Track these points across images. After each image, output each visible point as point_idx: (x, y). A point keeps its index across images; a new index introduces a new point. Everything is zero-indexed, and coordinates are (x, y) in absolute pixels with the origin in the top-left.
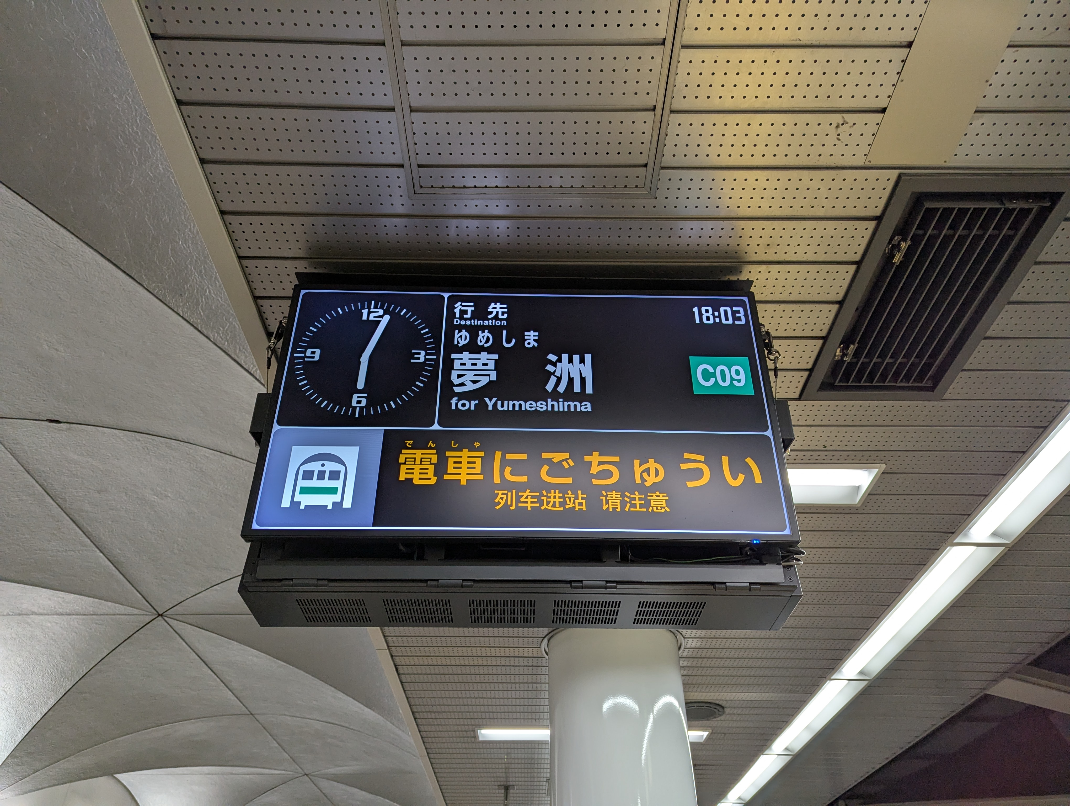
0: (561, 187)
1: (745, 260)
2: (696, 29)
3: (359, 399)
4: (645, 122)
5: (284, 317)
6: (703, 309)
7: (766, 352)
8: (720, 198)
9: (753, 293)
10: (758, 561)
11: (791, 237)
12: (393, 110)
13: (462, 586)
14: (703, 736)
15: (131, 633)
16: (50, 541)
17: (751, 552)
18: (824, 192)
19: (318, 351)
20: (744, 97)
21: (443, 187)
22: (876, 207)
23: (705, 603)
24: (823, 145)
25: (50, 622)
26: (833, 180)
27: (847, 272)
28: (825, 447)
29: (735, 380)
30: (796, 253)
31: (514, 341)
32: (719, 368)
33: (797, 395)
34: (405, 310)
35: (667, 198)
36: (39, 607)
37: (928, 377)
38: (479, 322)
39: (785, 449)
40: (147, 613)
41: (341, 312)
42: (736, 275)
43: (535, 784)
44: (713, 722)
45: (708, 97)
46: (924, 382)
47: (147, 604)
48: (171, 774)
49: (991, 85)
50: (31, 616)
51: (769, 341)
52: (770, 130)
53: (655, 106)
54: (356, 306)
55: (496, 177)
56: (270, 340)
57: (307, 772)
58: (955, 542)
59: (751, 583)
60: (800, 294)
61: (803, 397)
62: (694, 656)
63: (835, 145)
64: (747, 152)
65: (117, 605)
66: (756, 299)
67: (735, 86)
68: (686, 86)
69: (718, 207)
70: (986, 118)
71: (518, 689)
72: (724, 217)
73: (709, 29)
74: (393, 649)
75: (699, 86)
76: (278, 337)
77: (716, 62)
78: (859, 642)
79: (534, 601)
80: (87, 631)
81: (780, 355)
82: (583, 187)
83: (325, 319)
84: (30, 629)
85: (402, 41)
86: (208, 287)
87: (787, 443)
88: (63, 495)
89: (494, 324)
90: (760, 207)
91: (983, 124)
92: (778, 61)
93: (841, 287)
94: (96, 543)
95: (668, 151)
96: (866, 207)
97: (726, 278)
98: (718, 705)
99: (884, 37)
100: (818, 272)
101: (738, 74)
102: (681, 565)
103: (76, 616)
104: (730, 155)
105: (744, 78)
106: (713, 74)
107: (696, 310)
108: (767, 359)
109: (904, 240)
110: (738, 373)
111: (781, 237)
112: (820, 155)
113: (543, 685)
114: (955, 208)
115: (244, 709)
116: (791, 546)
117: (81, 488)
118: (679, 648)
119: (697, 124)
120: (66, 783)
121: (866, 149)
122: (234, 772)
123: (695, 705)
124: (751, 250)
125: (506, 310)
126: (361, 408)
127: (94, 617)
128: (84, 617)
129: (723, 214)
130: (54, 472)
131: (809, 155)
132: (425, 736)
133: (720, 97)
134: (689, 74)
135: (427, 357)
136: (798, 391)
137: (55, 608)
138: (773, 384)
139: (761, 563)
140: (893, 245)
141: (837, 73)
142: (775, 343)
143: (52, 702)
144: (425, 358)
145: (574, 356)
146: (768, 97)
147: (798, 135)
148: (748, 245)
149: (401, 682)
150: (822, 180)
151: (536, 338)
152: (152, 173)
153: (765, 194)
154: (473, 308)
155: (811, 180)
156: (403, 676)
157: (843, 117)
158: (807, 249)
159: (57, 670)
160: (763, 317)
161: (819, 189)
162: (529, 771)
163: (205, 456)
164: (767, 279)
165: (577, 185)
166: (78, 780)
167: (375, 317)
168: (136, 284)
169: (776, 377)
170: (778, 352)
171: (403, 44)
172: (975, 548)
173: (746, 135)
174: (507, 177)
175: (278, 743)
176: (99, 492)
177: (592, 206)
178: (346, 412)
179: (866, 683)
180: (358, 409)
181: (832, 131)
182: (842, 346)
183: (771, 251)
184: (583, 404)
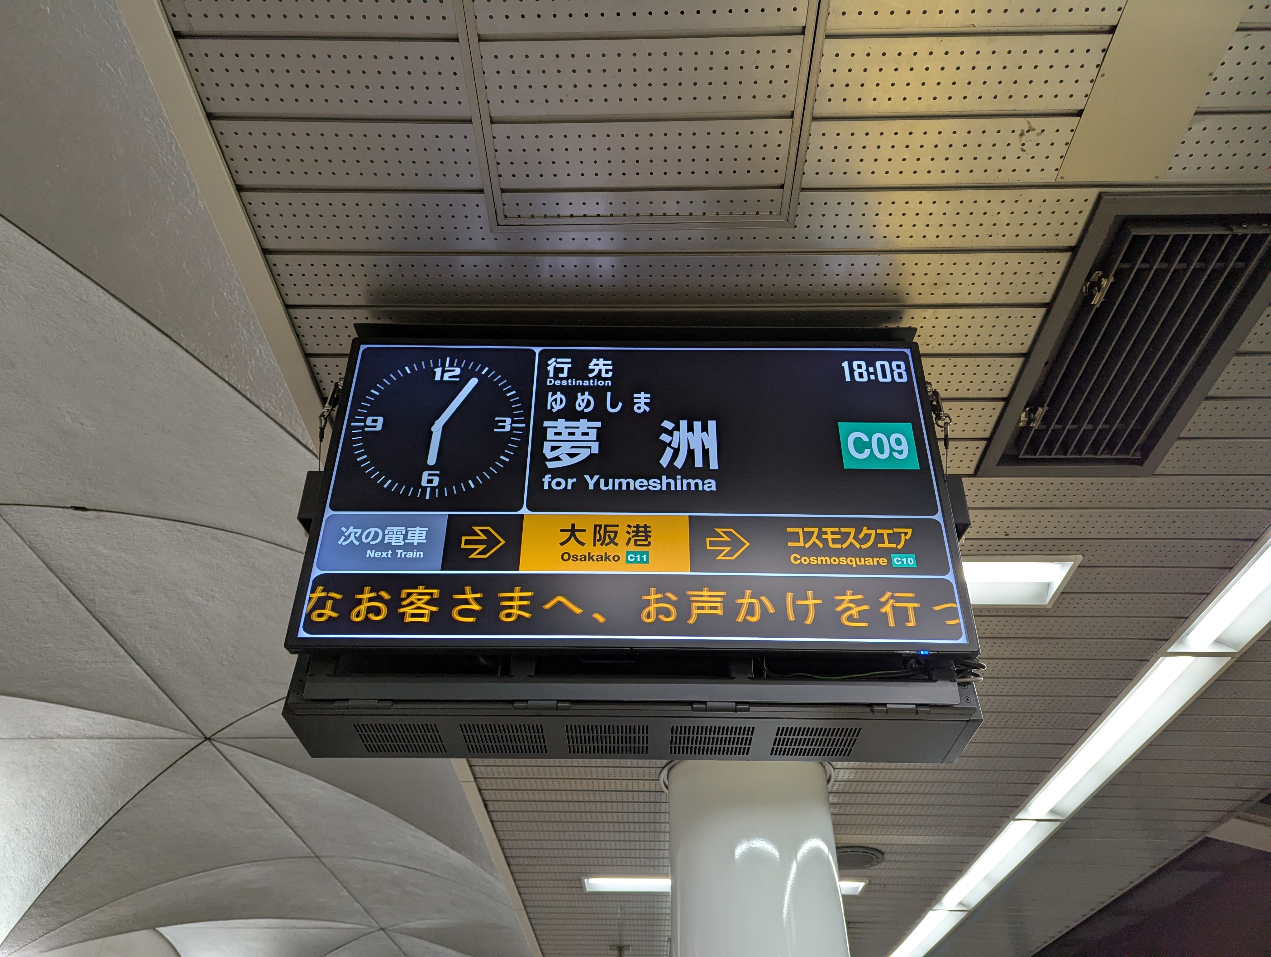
0: (678, 214)
1: (906, 304)
2: (844, 14)
3: (430, 478)
4: (781, 132)
5: (341, 379)
6: (855, 364)
7: (934, 416)
8: (874, 226)
9: (916, 344)
10: (927, 677)
11: (964, 274)
12: (470, 121)
13: (557, 708)
14: (858, 888)
15: (174, 760)
16: (75, 650)
17: (917, 666)
18: (1005, 217)
19: (381, 420)
20: (905, 99)
21: (532, 216)
22: (1071, 235)
23: (860, 729)
24: (1004, 158)
25: (79, 747)
26: (1017, 201)
27: (1034, 317)
28: (1007, 535)
29: (896, 451)
30: (970, 294)
31: (620, 404)
32: (875, 437)
33: (971, 471)
34: (487, 369)
35: (808, 227)
36: (66, 729)
37: (1135, 447)
38: (578, 382)
39: (960, 537)
40: (193, 737)
41: (409, 372)
42: (895, 321)
43: (655, 944)
44: (871, 871)
45: (860, 100)
46: (1131, 454)
47: (193, 726)
48: (223, 928)
49: (1215, 79)
50: (57, 740)
51: (938, 402)
52: (936, 139)
53: (793, 112)
54: (427, 364)
55: (597, 204)
56: (324, 406)
57: (383, 926)
58: (1169, 651)
59: (917, 705)
60: (975, 344)
61: (979, 473)
62: (846, 790)
63: (1018, 158)
64: (908, 167)
65: (157, 727)
66: (921, 352)
67: (893, 85)
68: (832, 86)
69: (872, 237)
70: (1209, 120)
71: (632, 829)
72: (880, 249)
73: (860, 13)
74: (481, 781)
75: (847, 85)
76: (333, 403)
77: (868, 55)
78: (1050, 775)
79: (647, 727)
80: (122, 758)
81: (951, 421)
82: (704, 214)
83: (390, 379)
84: (56, 755)
85: (479, 36)
86: (258, 347)
87: (961, 529)
88: (92, 596)
89: (596, 384)
90: (924, 237)
91: (1205, 129)
92: (947, 53)
93: (1026, 335)
94: (132, 654)
95: (810, 168)
96: (1057, 235)
97: (883, 326)
98: (877, 850)
99: (1079, 20)
100: (997, 317)
101: (896, 70)
102: (830, 682)
103: (109, 740)
104: (887, 173)
105: (904, 75)
106: (865, 70)
107: (845, 364)
108: (936, 425)
109: (1105, 275)
110: (898, 442)
111: (951, 274)
112: (1000, 171)
113: (663, 825)
114: (1169, 236)
115: (308, 850)
116: (969, 658)
117: (113, 588)
118: (829, 781)
119: (845, 134)
120: (98, 938)
121: (1057, 163)
122: (297, 926)
123: (849, 850)
124: (914, 291)
125: (611, 367)
126: (433, 489)
127: (130, 741)
128: (119, 740)
129: (878, 246)
130: (81, 570)
131: (986, 171)
132: (521, 885)
133: (875, 99)
134: (835, 71)
135: (514, 425)
136: (973, 465)
137: (84, 730)
138: (943, 458)
139: (931, 680)
140: (1092, 282)
141: (1020, 67)
142: (945, 406)
143: (82, 842)
144: (512, 427)
145: (695, 423)
146: (935, 98)
147: (973, 145)
148: (910, 284)
149: (492, 822)
150: (1003, 202)
151: (648, 401)
152: (191, 211)
153: (932, 220)
154: (570, 366)
155: (989, 202)
156: (493, 814)
157: (1029, 123)
158: (984, 289)
159: (88, 804)
160: (929, 374)
161: (999, 213)
162: (648, 928)
163: (257, 549)
164: (934, 327)
165: (698, 212)
166: (113, 935)
167: (450, 377)
168: (174, 344)
169: (947, 448)
170: (948, 417)
171: (481, 39)
172: (1193, 658)
173: (907, 147)
174: (611, 203)
175: (349, 892)
176: (134, 592)
177: (715, 238)
178: (415, 492)
179: (1058, 824)
180: (429, 489)
181: (1015, 139)
182: (1027, 409)
183: (939, 292)
184: (706, 482)
